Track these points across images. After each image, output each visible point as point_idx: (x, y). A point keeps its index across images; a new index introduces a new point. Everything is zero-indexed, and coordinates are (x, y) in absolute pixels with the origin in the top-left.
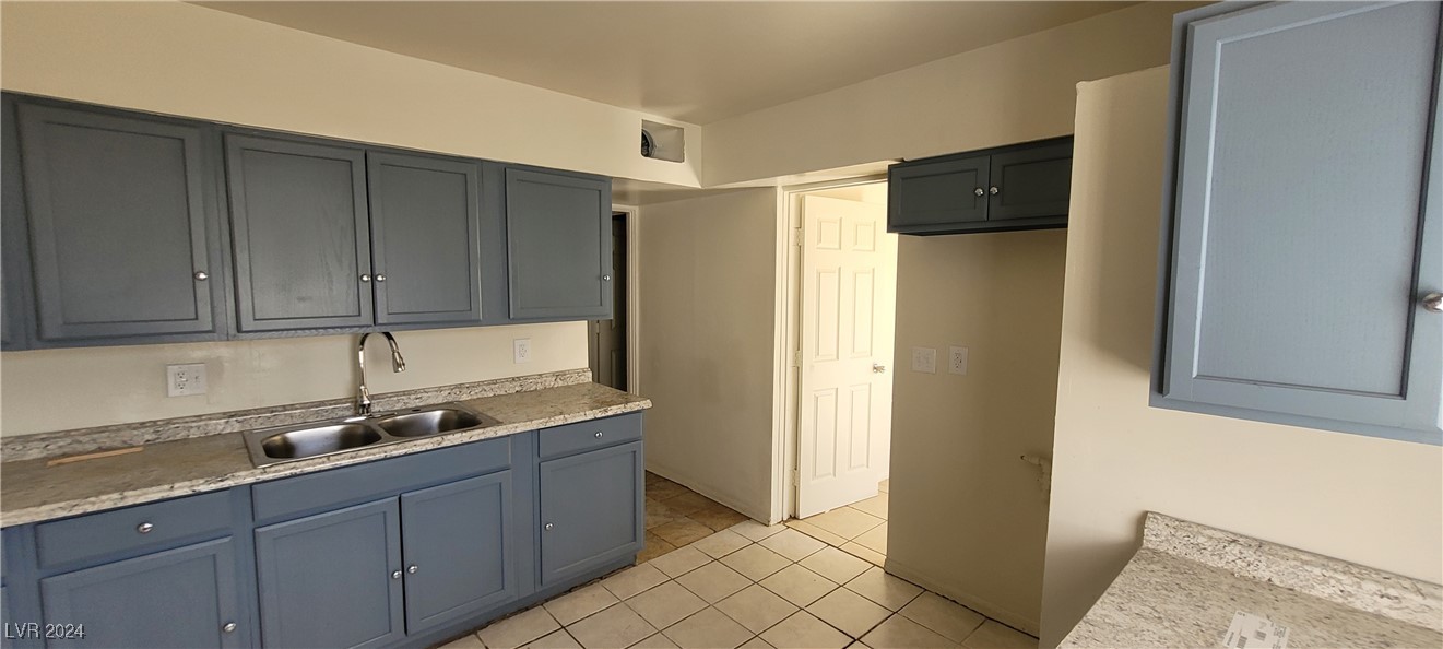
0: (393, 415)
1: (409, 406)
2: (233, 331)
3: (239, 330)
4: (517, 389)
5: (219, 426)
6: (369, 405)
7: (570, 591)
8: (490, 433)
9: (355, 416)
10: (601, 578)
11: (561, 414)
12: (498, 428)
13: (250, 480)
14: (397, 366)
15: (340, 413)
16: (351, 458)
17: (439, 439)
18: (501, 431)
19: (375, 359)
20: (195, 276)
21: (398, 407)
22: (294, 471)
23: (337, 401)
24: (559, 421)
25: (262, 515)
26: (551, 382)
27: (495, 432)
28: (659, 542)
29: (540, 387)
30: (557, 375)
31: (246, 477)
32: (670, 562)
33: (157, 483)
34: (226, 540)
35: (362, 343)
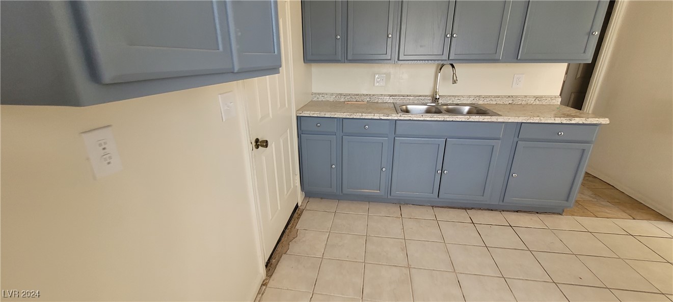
0: (447, 105)
1: (454, 103)
2: (396, 60)
3: (398, 60)
4: (510, 102)
5: (387, 99)
6: (439, 98)
7: (517, 211)
8: (494, 119)
9: (432, 103)
10: (537, 213)
11: (538, 117)
12: (499, 117)
13: (396, 118)
14: (454, 82)
15: (426, 101)
16: (431, 117)
17: (468, 117)
18: (500, 119)
19: (444, 78)
20: (388, 36)
21: (450, 102)
22: (410, 118)
23: (426, 96)
24: (536, 120)
25: (397, 133)
26: (531, 101)
27: (497, 119)
28: (582, 209)
29: (524, 103)
30: (536, 98)
31: (395, 117)
32: (588, 222)
33: (370, 113)
34: (387, 138)
35: (440, 70)
